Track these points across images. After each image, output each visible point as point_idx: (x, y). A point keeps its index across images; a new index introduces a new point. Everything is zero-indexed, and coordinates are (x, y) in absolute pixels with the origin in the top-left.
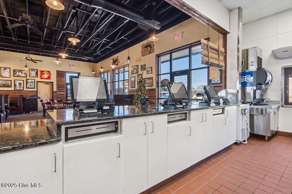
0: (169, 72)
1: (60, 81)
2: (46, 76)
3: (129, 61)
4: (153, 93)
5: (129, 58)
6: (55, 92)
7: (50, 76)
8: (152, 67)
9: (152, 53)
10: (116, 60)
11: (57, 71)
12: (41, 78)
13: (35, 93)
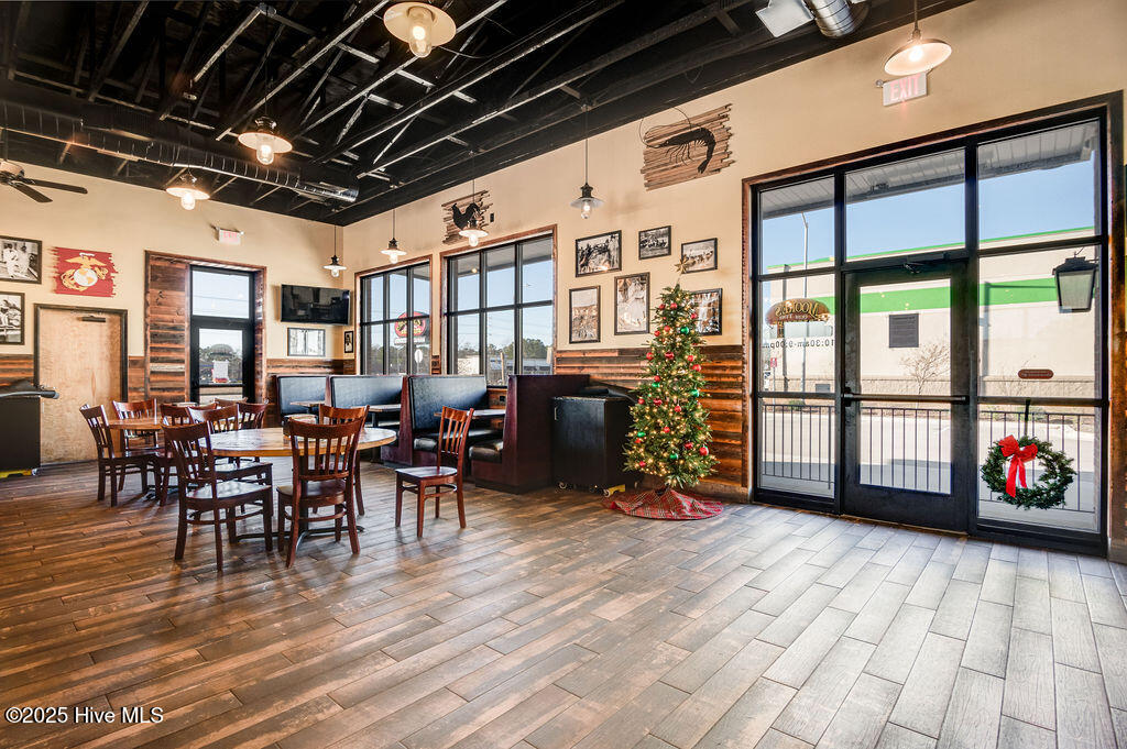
0: (833, 264)
1: (160, 304)
2: (85, 277)
3: (587, 208)
4: (724, 368)
5: (587, 191)
6: (135, 362)
7: (109, 279)
8: (716, 240)
9: (719, 170)
10: (473, 208)
11: (147, 254)
12: (61, 288)
13: (26, 367)
